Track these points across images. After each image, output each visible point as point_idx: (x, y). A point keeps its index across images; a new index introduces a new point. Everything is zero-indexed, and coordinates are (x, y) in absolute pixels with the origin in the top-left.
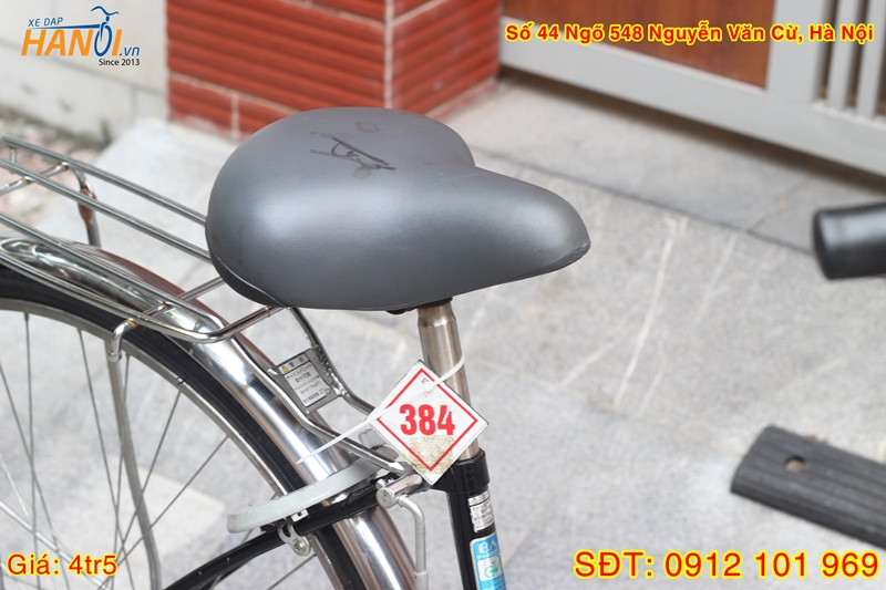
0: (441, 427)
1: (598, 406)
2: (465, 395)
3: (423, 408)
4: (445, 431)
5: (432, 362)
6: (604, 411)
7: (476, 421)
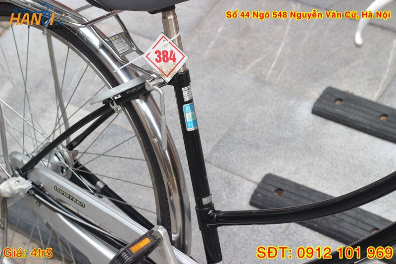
0: (171, 59)
1: (260, 80)
2: (180, 47)
3: (164, 52)
4: (172, 61)
5: (167, 33)
6: (262, 81)
7: (184, 56)
